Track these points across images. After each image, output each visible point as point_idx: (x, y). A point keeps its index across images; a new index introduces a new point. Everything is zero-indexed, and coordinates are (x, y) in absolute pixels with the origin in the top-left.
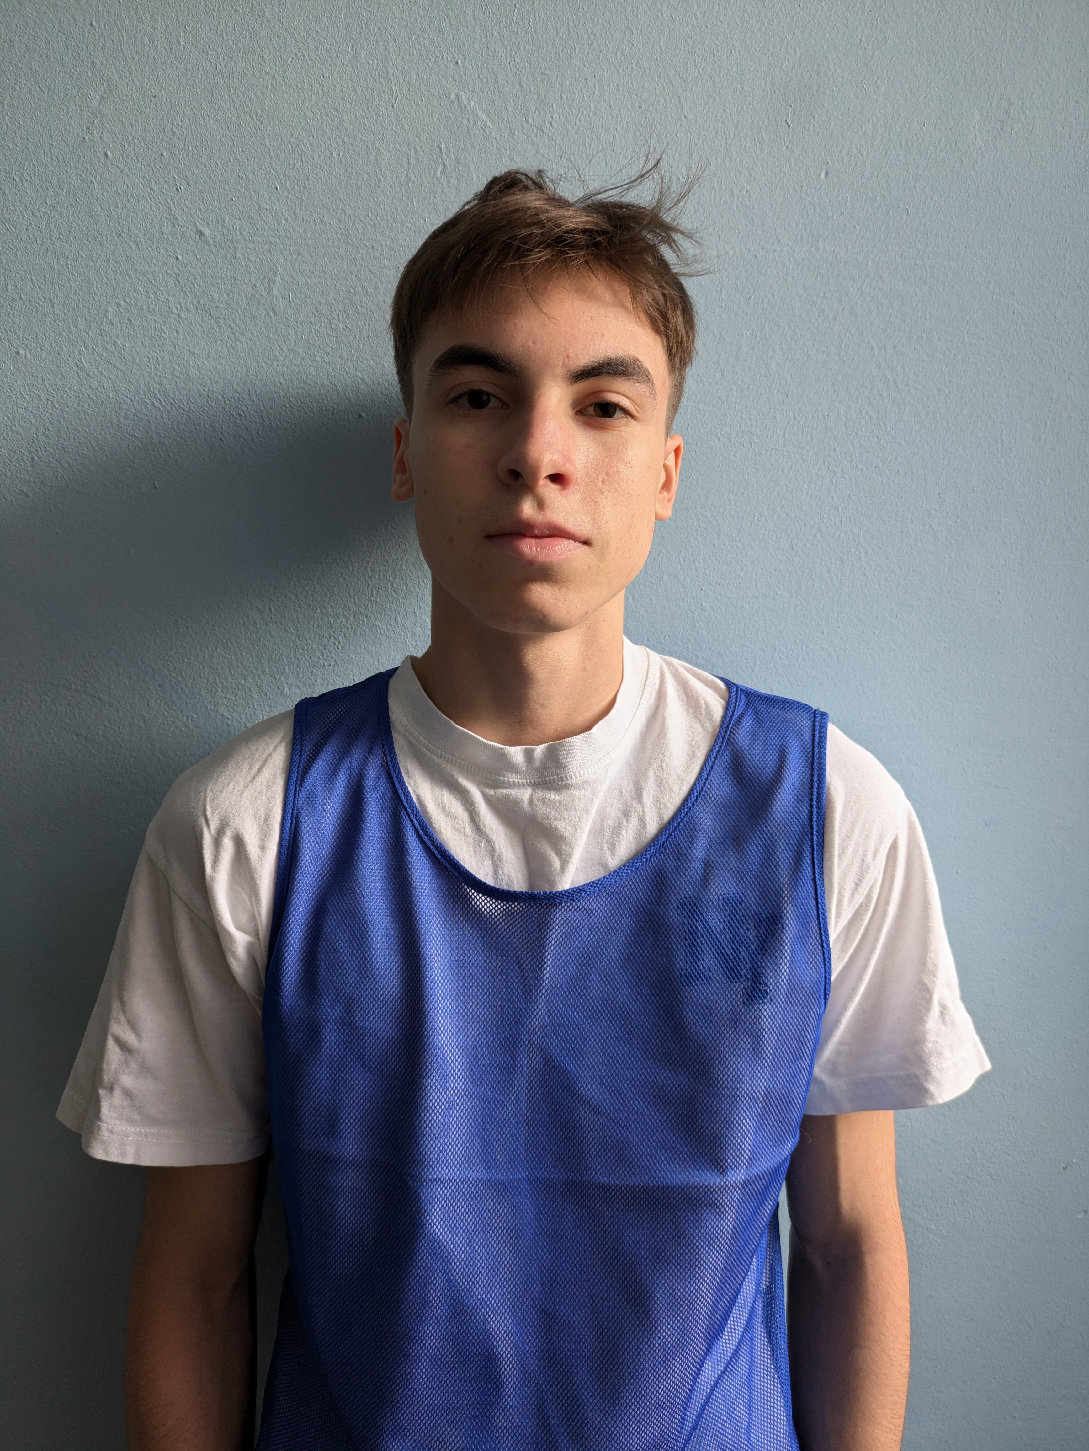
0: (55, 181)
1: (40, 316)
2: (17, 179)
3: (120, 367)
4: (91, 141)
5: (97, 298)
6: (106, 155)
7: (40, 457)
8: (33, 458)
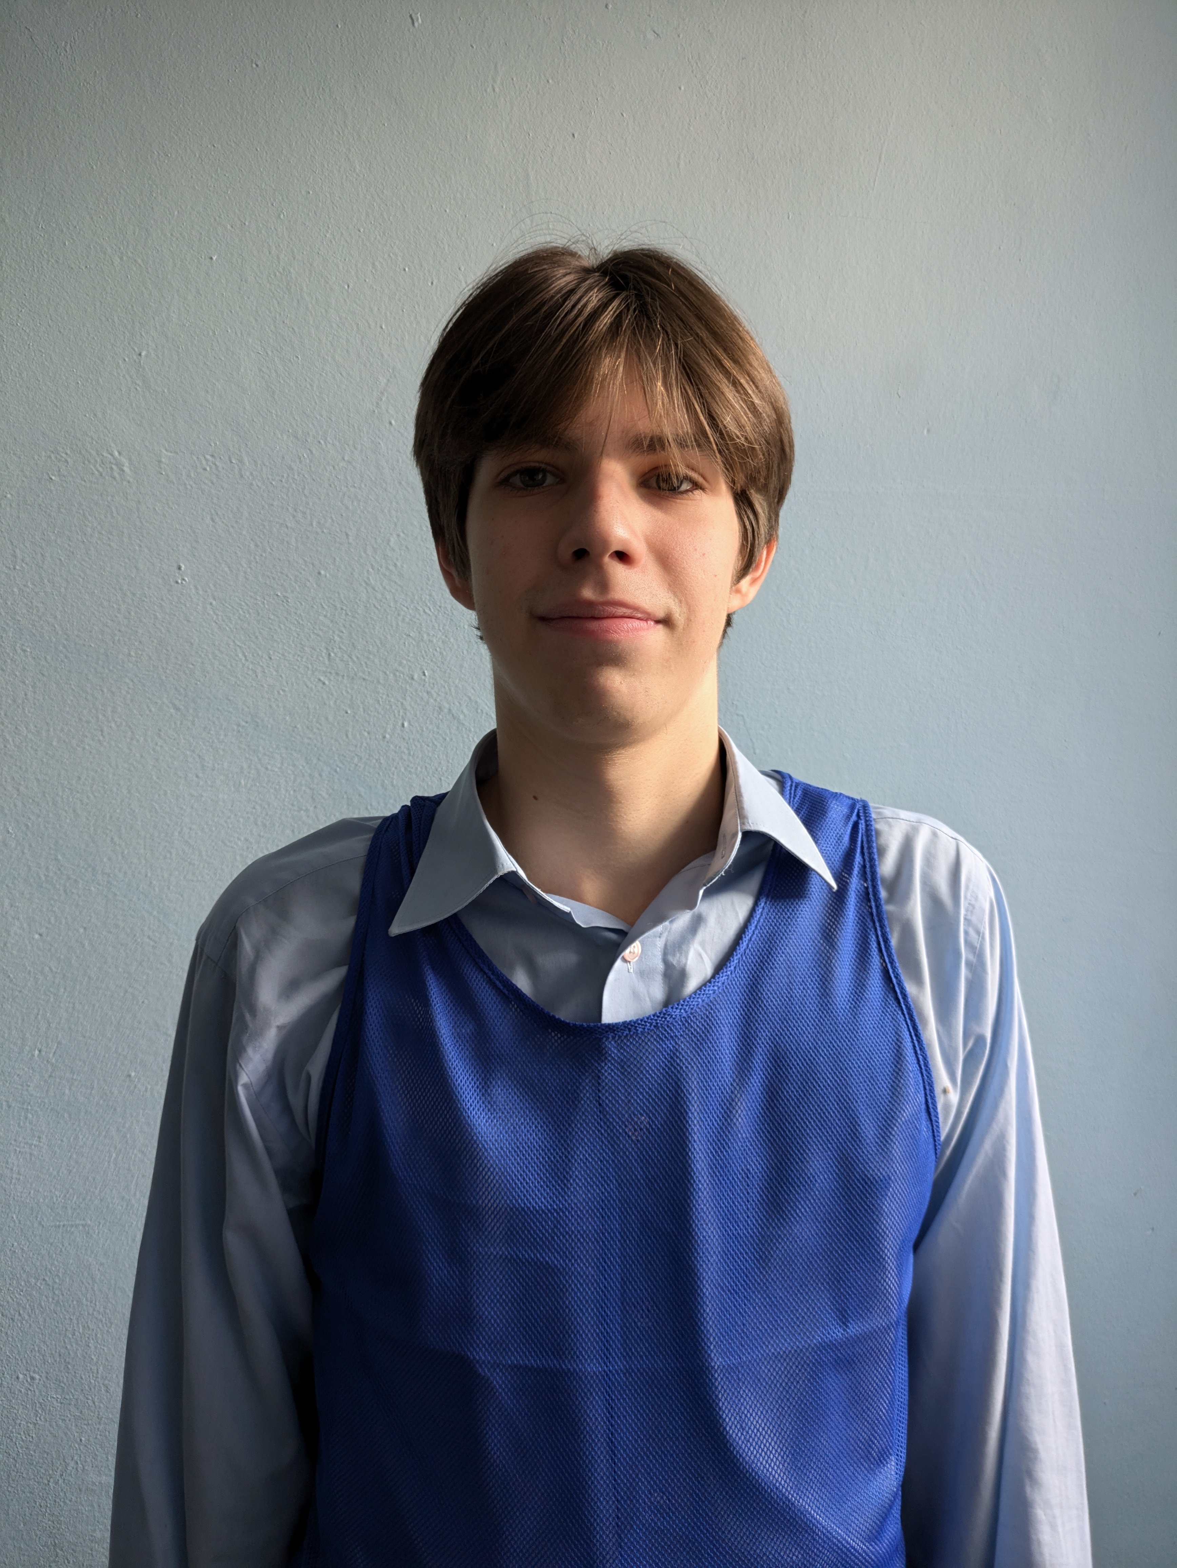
0: (351, 442)
1: (337, 545)
2: (322, 442)
3: (399, 583)
4: (379, 413)
5: (382, 531)
6: (390, 423)
7: (335, 654)
8: (329, 655)
